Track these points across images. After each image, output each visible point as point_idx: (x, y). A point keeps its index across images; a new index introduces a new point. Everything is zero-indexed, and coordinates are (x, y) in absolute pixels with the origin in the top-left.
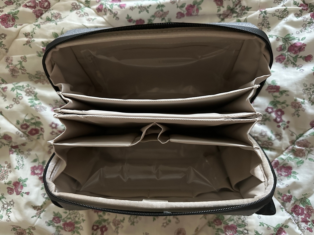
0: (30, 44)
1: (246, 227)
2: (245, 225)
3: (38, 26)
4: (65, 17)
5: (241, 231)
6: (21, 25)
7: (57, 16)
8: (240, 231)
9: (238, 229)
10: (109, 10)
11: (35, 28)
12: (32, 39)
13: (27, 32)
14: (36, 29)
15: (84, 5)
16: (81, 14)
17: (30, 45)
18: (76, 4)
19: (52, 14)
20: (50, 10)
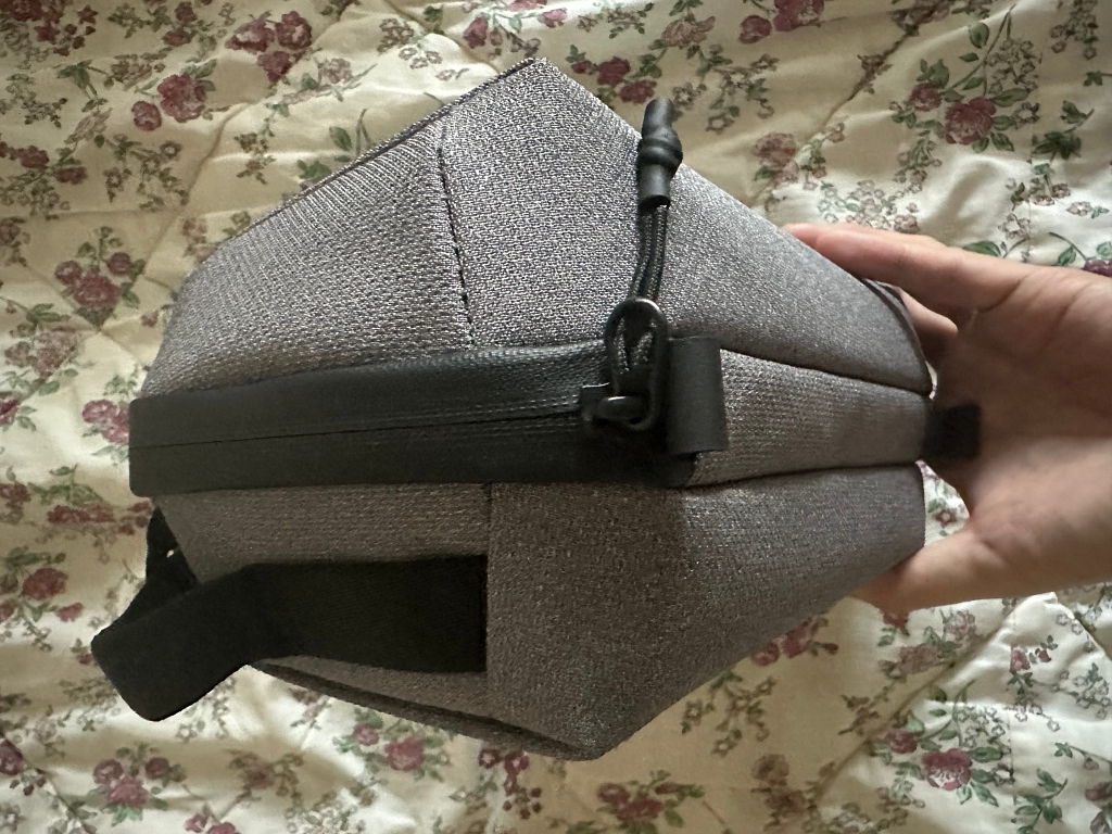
0: (261, 171)
1: (1006, 760)
2: (1002, 754)
3: (282, 108)
4: (366, 72)
5: (987, 774)
6: (225, 109)
7: (338, 72)
8: (982, 772)
9: (977, 766)
10: (509, 35)
11: (272, 116)
12: (266, 155)
13: (245, 133)
14: (274, 121)
15: (421, 24)
16: (416, 56)
17: (259, 177)
18: (395, 22)
19: (320, 66)
20: (313, 52)
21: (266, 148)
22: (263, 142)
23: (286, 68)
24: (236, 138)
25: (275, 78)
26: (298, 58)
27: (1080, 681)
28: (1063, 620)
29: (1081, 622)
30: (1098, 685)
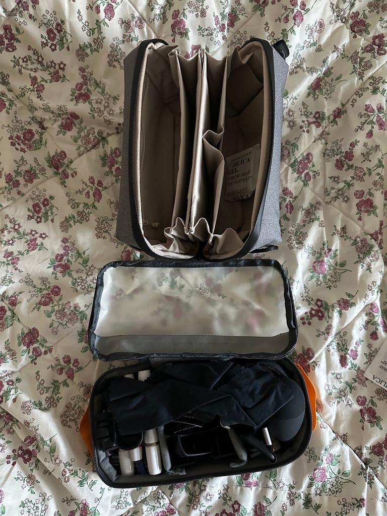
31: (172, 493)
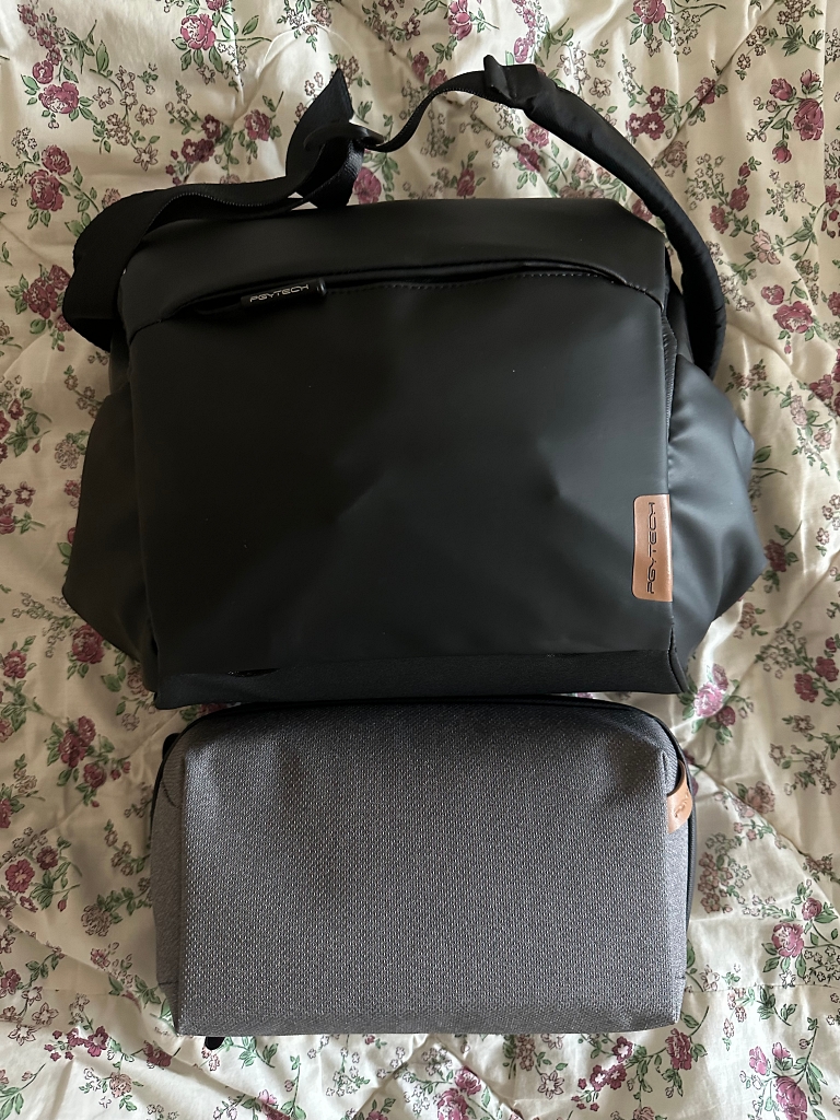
0: (735, 386)
7: (823, 440)
12: (748, 390)
13: (767, 369)
14: (777, 395)
19: (826, 425)
21: (754, 388)
22: (759, 386)
23: (822, 397)
24: (762, 361)
25: (813, 387)
26: (828, 406)
27: (354, 1072)
28: (400, 1053)
29: (401, 1068)
30: (354, 1085)
31: (465, 1043)
